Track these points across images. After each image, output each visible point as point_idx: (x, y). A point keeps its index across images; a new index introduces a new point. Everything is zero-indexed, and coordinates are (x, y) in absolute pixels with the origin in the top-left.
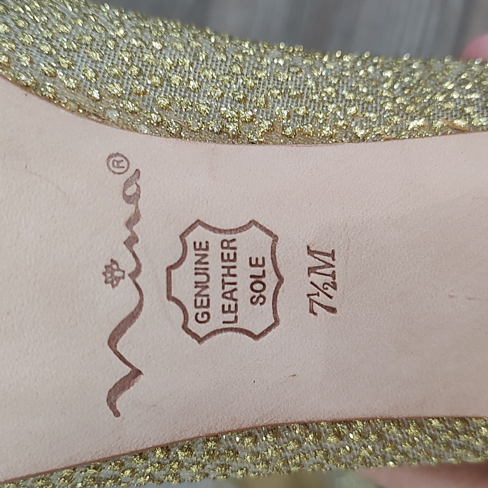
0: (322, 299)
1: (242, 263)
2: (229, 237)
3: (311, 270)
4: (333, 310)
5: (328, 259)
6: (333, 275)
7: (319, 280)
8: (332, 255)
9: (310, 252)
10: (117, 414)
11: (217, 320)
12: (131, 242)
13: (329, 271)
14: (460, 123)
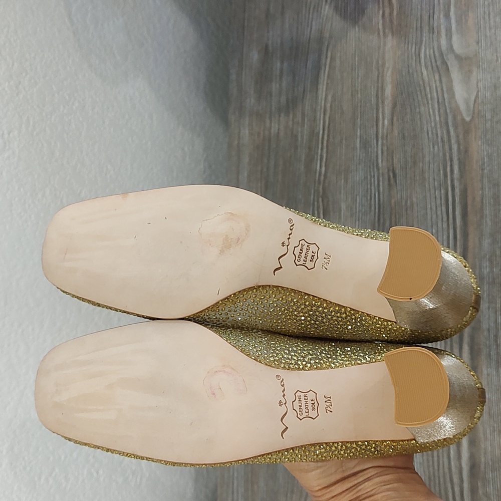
0: (329, 409)
1: (309, 400)
2: (306, 394)
3: (326, 402)
4: (331, 412)
5: (329, 399)
6: (331, 403)
7: (328, 404)
8: (330, 398)
9: (325, 397)
10: (283, 438)
11: (304, 415)
12: (284, 396)
13: (330, 402)
14: (359, 362)
